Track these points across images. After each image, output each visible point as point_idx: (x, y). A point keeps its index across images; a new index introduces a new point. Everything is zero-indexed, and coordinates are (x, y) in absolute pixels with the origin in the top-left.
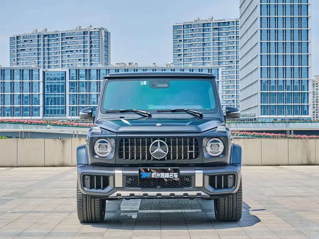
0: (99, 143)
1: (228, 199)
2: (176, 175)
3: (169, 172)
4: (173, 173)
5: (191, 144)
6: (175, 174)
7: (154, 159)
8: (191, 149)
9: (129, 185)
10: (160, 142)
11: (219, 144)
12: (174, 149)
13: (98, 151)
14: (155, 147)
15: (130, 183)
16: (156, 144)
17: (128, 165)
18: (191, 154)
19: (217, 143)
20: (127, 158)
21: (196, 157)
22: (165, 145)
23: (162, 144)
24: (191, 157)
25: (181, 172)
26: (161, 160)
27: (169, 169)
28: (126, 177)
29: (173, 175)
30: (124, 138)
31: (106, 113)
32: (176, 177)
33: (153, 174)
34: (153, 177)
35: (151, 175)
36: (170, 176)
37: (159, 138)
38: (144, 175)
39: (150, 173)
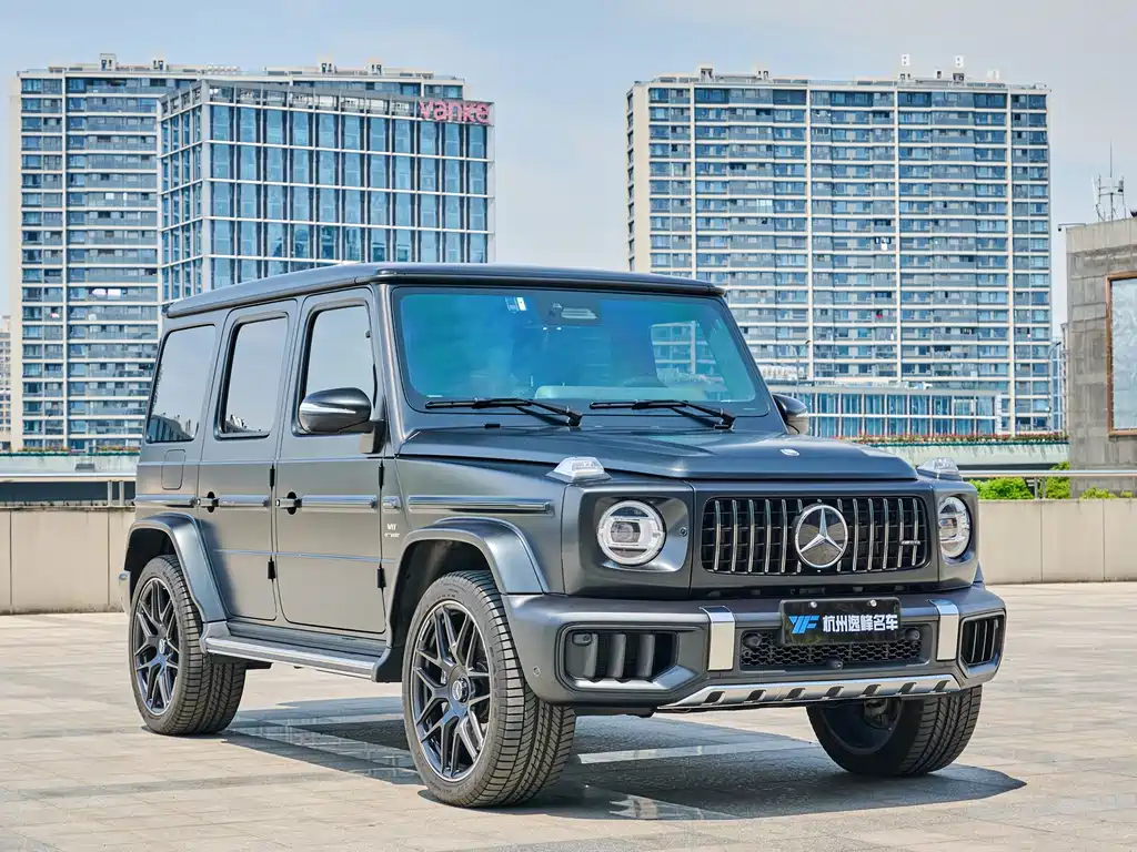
0: (614, 514)
2: (893, 622)
3: (873, 611)
4: (883, 616)
5: (909, 520)
6: (888, 616)
7: (807, 570)
8: (908, 535)
9: (747, 660)
10: (825, 511)
11: (958, 517)
12: (864, 539)
13: (613, 544)
14: (810, 527)
15: (750, 652)
16: (813, 520)
17: (717, 593)
18: (908, 551)
20: (725, 567)
21: (918, 562)
22: (839, 521)
23: (831, 519)
24: (907, 564)
25: (904, 611)
26: (825, 572)
27: (873, 603)
28: (745, 635)
29: (885, 621)
30: (716, 499)
31: (428, 408)
32: (892, 628)
33: (827, 620)
34: (826, 629)
35: (820, 624)
36: (876, 623)
37: (818, 497)
38: (801, 625)
39: (816, 618)
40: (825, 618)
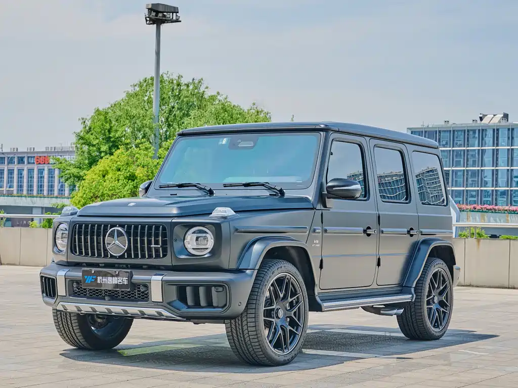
0: (62, 230)
1: (235, 322)
2: (126, 281)
3: (117, 276)
4: (122, 278)
5: (157, 235)
6: (124, 279)
7: (112, 256)
8: (157, 243)
9: (76, 293)
10: (118, 230)
11: (208, 235)
13: (60, 242)
14: (111, 238)
15: (77, 290)
16: (112, 235)
18: (157, 250)
19: (204, 235)
20: (82, 253)
21: (164, 256)
22: (123, 235)
23: (120, 234)
24: (158, 256)
25: (135, 277)
26: (119, 257)
27: (117, 272)
30: (78, 224)
31: (160, 188)
32: (125, 283)
33: (99, 278)
34: (99, 282)
35: (96, 279)
36: (120, 281)
37: (117, 224)
38: (89, 279)
39: (95, 277)
40: (98, 278)
